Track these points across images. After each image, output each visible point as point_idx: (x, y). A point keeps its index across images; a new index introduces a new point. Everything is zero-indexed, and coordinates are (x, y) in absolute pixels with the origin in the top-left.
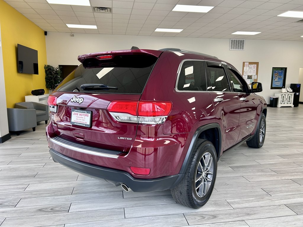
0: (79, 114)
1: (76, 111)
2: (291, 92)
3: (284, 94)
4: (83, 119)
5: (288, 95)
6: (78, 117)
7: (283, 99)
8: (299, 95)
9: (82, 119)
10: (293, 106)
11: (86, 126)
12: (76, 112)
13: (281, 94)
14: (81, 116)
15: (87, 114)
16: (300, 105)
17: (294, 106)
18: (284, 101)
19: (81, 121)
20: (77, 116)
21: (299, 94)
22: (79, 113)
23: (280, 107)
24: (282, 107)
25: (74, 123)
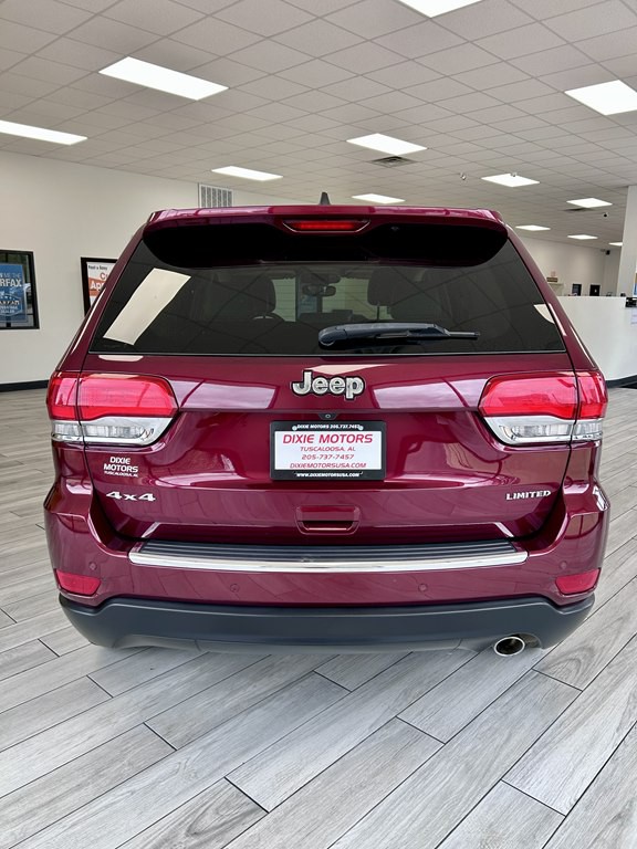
0: (317, 438)
1: (299, 426)
4: (341, 453)
6: (311, 449)
9: (334, 453)
11: (366, 478)
12: (300, 433)
14: (330, 445)
15: (365, 433)
19: (331, 461)
20: (307, 445)
22: (318, 434)
25: (295, 472)
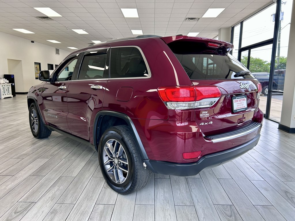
0: (239, 100)
1: (237, 98)
2: (8, 83)
3: (4, 85)
5: (7, 86)
7: (4, 90)
8: (14, 86)
9: (241, 104)
10: (12, 96)
11: (245, 110)
13: (2, 85)
15: (244, 98)
16: (16, 95)
17: (14, 97)
18: (5, 92)
21: (14, 84)
23: (4, 99)
24: (5, 98)
25: (237, 110)
